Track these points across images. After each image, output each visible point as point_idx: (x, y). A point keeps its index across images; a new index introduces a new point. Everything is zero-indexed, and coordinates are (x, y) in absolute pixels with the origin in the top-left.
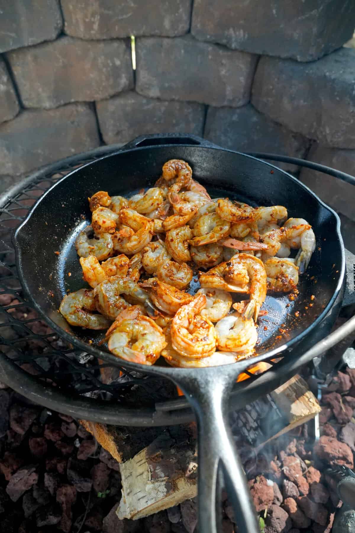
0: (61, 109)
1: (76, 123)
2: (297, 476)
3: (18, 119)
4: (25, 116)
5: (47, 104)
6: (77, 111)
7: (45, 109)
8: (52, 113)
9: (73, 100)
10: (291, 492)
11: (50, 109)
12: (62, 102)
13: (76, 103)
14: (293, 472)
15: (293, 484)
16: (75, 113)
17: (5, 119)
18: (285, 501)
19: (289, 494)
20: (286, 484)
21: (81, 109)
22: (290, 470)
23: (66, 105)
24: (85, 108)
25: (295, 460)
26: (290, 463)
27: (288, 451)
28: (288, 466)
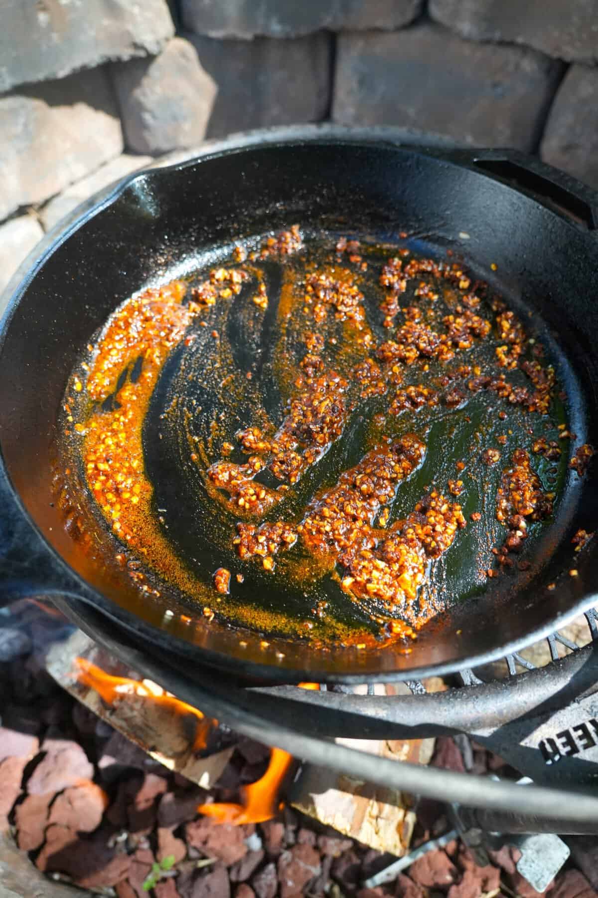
0: (489, 49)
1: (499, 90)
2: (290, 883)
3: (403, 36)
4: (421, 34)
5: (466, 27)
6: (517, 66)
7: (459, 35)
8: (467, 50)
9: (520, 40)
10: (261, 888)
11: (467, 40)
12: (497, 35)
13: (525, 49)
14: (290, 872)
15: (275, 883)
16: (511, 68)
17: (379, 23)
18: (243, 886)
19: (256, 885)
20: (266, 871)
21: (529, 65)
22: (289, 865)
23: (502, 43)
24: (535, 66)
25: (314, 865)
26: (300, 858)
27: (321, 841)
28: (293, 858)
